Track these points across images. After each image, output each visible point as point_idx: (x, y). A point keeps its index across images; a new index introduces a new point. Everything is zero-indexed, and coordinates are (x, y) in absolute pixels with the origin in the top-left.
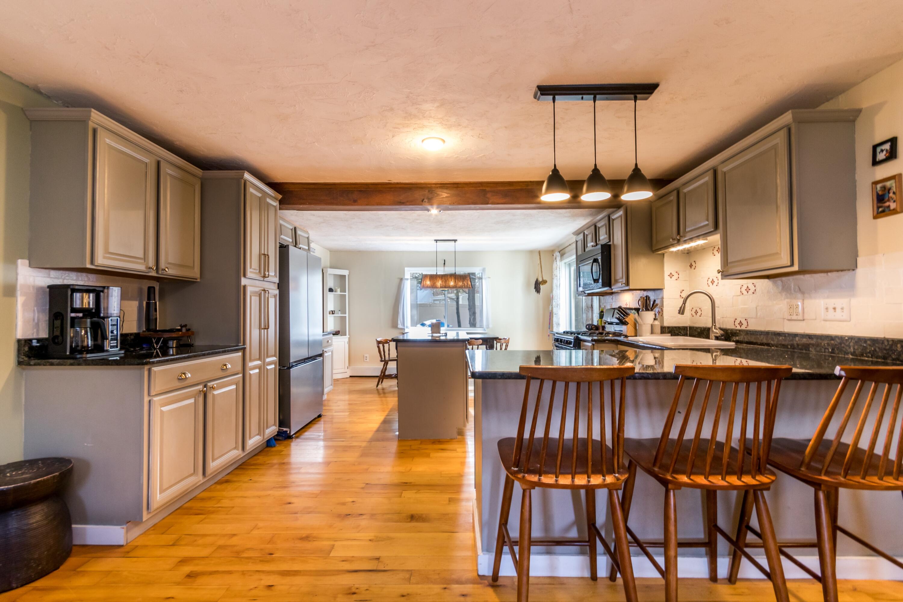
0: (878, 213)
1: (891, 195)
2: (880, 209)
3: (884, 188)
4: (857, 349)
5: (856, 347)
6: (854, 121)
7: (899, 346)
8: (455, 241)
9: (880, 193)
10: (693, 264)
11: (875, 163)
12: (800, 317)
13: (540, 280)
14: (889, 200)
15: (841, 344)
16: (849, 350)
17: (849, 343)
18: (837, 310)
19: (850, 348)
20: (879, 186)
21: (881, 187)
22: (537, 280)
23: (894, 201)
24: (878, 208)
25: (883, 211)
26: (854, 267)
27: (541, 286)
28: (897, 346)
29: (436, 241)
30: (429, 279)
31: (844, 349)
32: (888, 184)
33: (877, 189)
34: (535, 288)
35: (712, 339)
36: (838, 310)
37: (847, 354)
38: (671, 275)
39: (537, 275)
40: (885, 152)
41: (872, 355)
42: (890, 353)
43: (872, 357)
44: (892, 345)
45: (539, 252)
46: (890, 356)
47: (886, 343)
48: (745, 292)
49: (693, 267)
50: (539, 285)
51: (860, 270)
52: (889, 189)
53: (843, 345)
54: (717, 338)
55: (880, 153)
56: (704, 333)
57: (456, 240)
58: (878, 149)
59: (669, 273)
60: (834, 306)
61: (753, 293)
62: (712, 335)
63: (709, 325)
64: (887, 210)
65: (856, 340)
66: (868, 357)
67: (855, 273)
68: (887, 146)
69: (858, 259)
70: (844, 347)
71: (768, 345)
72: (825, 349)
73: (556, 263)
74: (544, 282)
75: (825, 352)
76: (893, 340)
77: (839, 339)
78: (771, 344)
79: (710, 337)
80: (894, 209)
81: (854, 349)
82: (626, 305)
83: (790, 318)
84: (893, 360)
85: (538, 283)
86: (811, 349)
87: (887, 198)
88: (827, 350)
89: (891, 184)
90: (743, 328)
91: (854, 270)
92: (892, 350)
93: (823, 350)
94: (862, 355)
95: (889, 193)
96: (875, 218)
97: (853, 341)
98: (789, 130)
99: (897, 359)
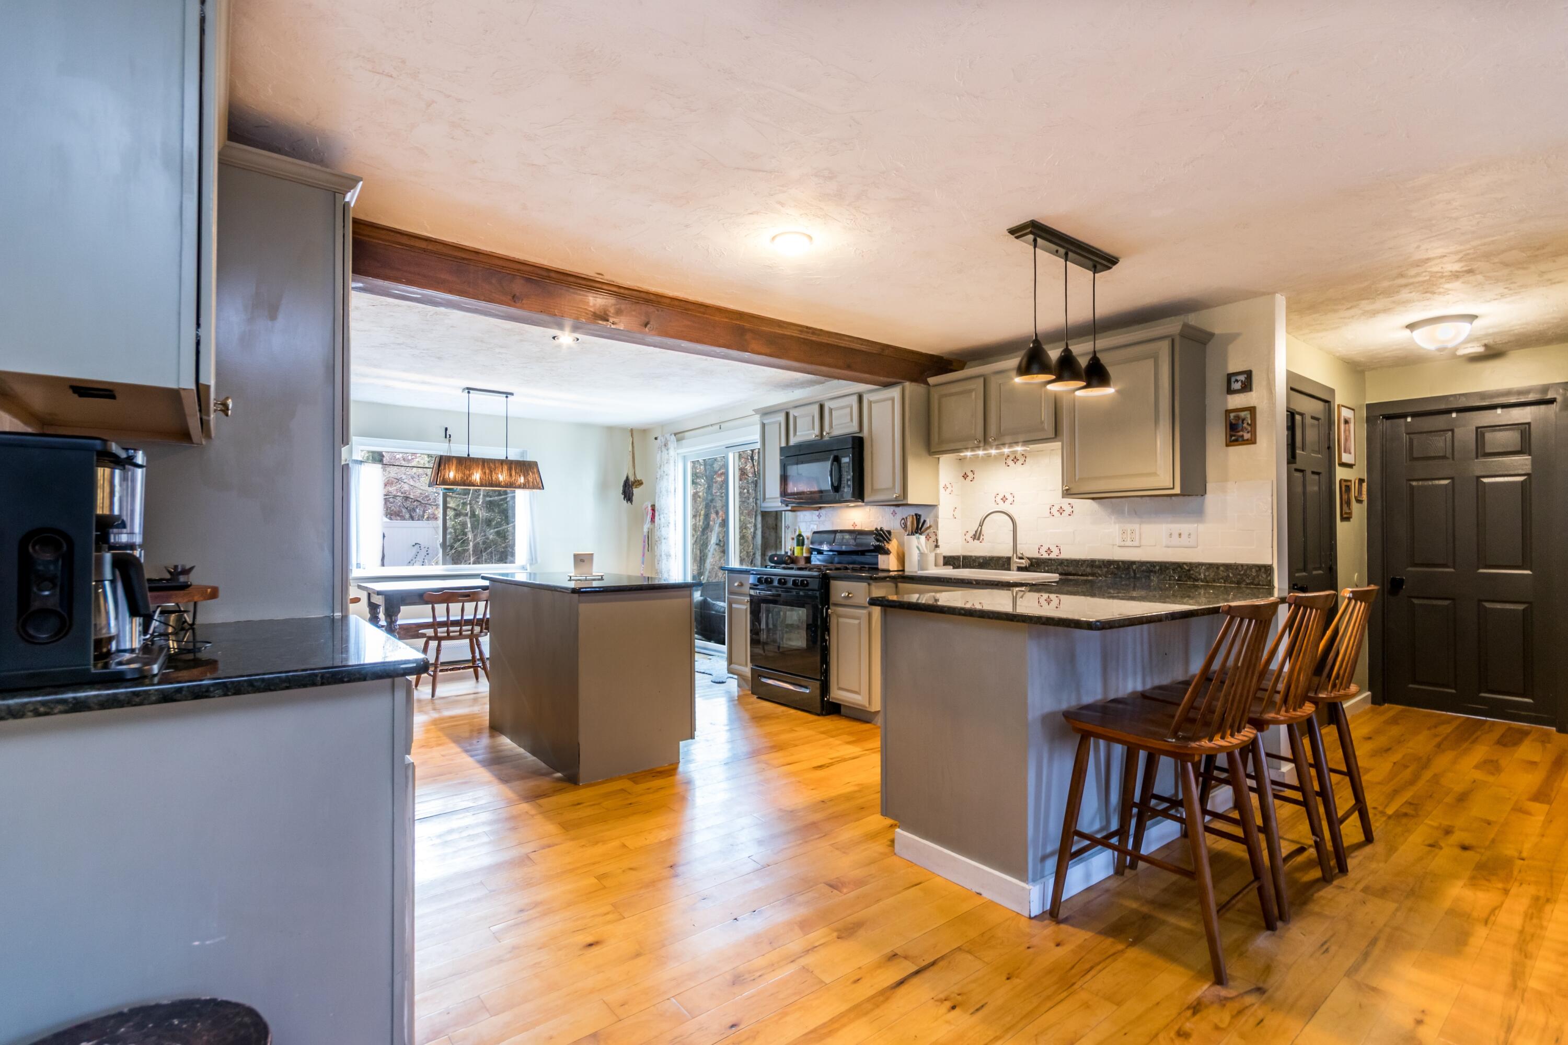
0: (1231, 442)
1: (1245, 425)
2: (1233, 438)
3: (1237, 417)
4: (1209, 575)
5: (1207, 574)
6: (1205, 344)
7: (1254, 570)
8: (508, 394)
9: (1233, 422)
10: (970, 475)
11: (1230, 391)
12: (1136, 543)
13: (632, 479)
14: (1242, 430)
15: (1189, 570)
16: (1199, 577)
17: (1200, 570)
18: (1182, 536)
19: (1200, 574)
20: (1232, 415)
21: (1235, 417)
22: (627, 478)
23: (1248, 432)
24: (1231, 436)
25: (1236, 440)
26: (1203, 492)
27: (635, 491)
28: (1251, 571)
29: (469, 389)
30: (456, 467)
31: (1193, 576)
32: (1242, 414)
33: (1230, 417)
34: (624, 493)
35: (1013, 571)
36: (1184, 536)
37: (1197, 580)
38: (945, 488)
39: (625, 471)
40: (1240, 383)
41: (1224, 581)
42: (1244, 578)
43: (1224, 583)
44: (1247, 569)
45: (632, 430)
46: (1244, 580)
47: (1240, 568)
48: (1057, 514)
49: (969, 479)
50: (630, 489)
51: (1210, 497)
52: (1243, 420)
53: (1192, 572)
54: (1020, 569)
55: (1234, 382)
56: (1003, 563)
57: (512, 394)
58: (1233, 379)
59: (943, 486)
60: (1180, 532)
61: (1070, 515)
62: (1014, 566)
63: (1010, 554)
64: (1240, 439)
65: (1207, 566)
66: (1221, 583)
67: (1204, 499)
68: (1242, 378)
69: (1207, 484)
70: (1192, 574)
71: (1093, 574)
72: (1170, 577)
73: (666, 452)
74: (640, 483)
75: (1170, 580)
76: (1247, 565)
77: (1187, 566)
78: (1098, 574)
79: (1012, 568)
80: (1247, 440)
81: (1205, 575)
82: (854, 525)
83: (1122, 544)
84: (1247, 584)
85: (629, 485)
86: (1152, 577)
87: (1240, 428)
88: (1172, 578)
89: (1245, 415)
90: (1053, 556)
91: (1202, 496)
92: (1246, 575)
93: (1168, 578)
94: (1214, 581)
95: (1243, 423)
96: (1227, 445)
97: (1203, 567)
98: (1173, 341)
99: (1252, 583)
